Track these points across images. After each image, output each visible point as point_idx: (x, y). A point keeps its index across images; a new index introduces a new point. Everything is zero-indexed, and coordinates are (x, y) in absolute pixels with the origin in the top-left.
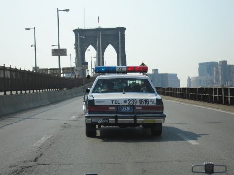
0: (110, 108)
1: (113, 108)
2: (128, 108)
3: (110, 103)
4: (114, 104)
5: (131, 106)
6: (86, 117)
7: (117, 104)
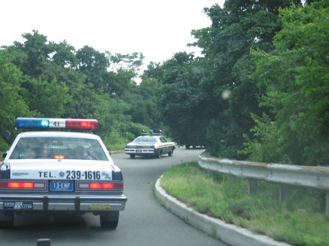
0: (36, 185)
1: (41, 185)
2: (67, 186)
3: (37, 177)
4: (43, 178)
5: (70, 181)
7: (49, 178)
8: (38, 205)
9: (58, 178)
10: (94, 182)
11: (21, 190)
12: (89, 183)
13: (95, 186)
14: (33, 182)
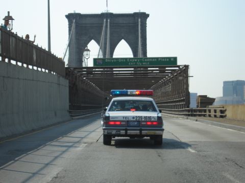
0: (122, 123)
1: (124, 123)
2: (136, 123)
3: (122, 119)
4: (125, 119)
5: (138, 121)
6: (104, 129)
7: (127, 120)
8: (123, 132)
9: (132, 120)
10: (149, 121)
11: (115, 125)
12: (146, 122)
13: (149, 123)
14: (121, 121)
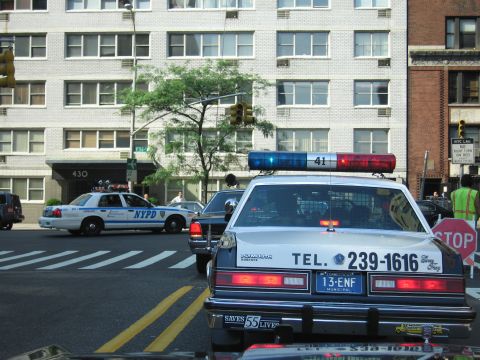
0: (289, 281)
1: (297, 281)
2: (349, 282)
3: (289, 263)
4: (301, 265)
5: (357, 273)
7: (313, 267)
9: (333, 266)
10: (405, 276)
11: (258, 291)
12: (396, 278)
14: (282, 273)
